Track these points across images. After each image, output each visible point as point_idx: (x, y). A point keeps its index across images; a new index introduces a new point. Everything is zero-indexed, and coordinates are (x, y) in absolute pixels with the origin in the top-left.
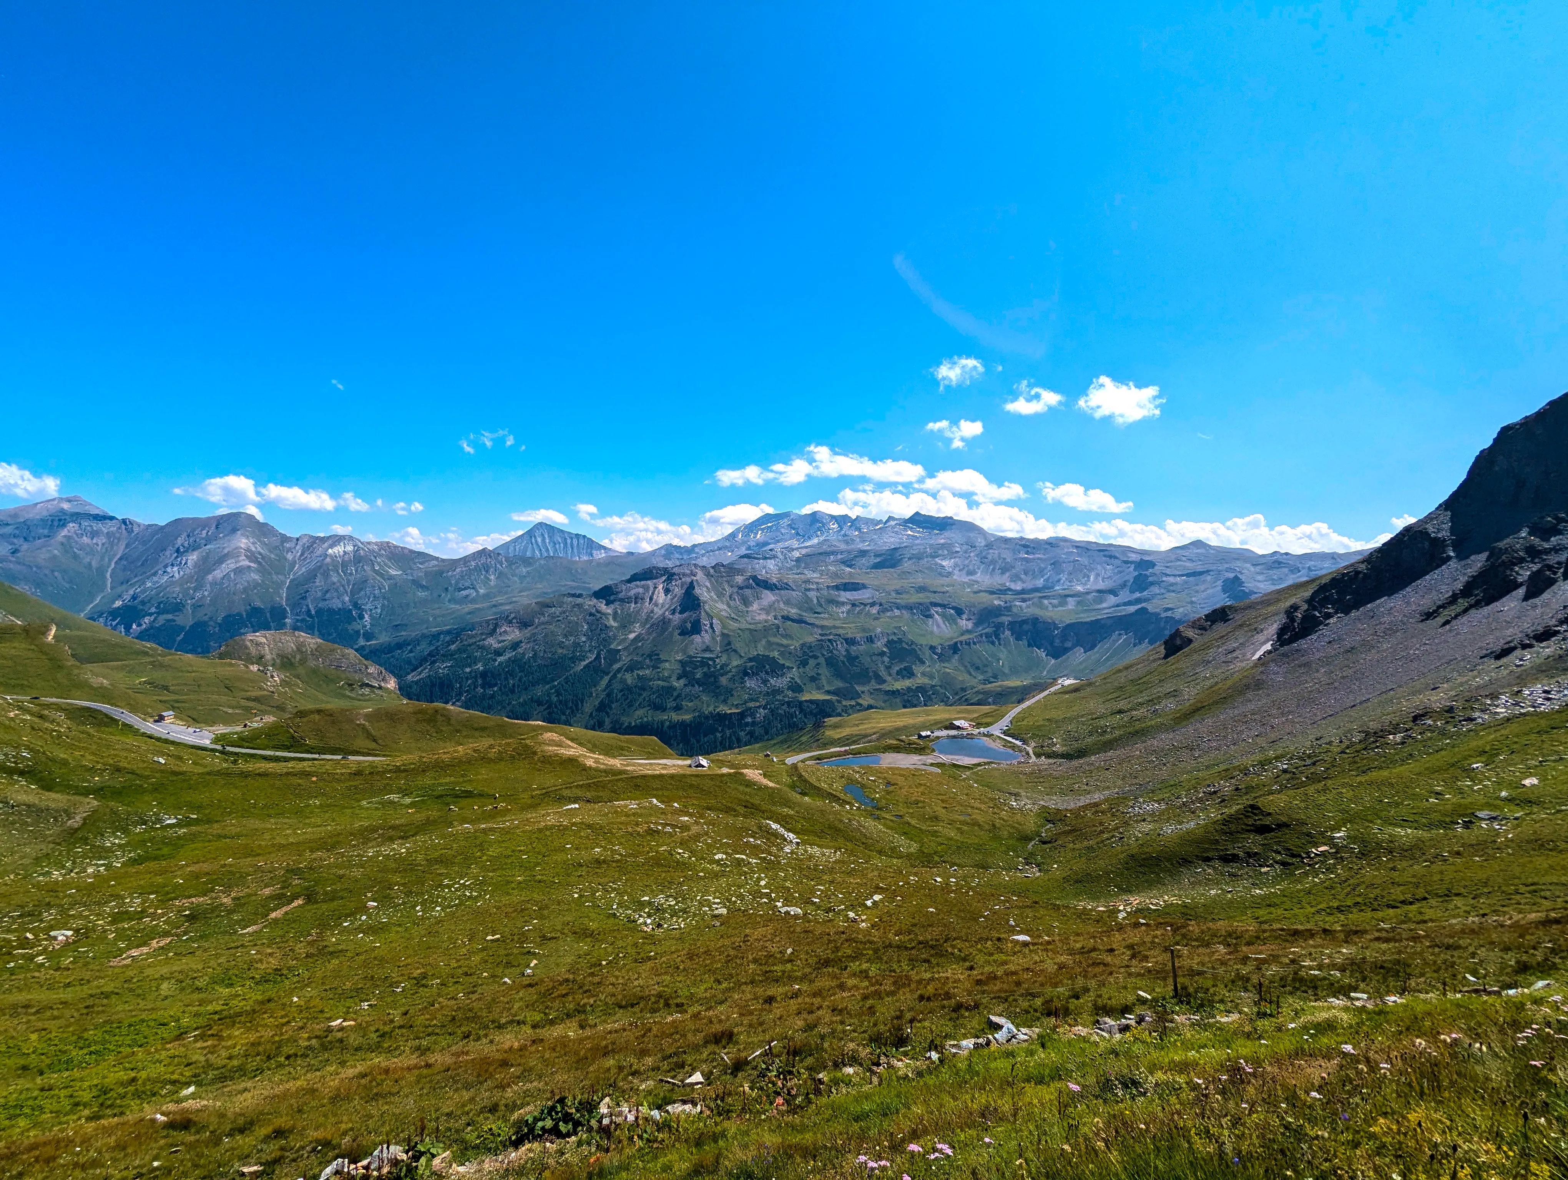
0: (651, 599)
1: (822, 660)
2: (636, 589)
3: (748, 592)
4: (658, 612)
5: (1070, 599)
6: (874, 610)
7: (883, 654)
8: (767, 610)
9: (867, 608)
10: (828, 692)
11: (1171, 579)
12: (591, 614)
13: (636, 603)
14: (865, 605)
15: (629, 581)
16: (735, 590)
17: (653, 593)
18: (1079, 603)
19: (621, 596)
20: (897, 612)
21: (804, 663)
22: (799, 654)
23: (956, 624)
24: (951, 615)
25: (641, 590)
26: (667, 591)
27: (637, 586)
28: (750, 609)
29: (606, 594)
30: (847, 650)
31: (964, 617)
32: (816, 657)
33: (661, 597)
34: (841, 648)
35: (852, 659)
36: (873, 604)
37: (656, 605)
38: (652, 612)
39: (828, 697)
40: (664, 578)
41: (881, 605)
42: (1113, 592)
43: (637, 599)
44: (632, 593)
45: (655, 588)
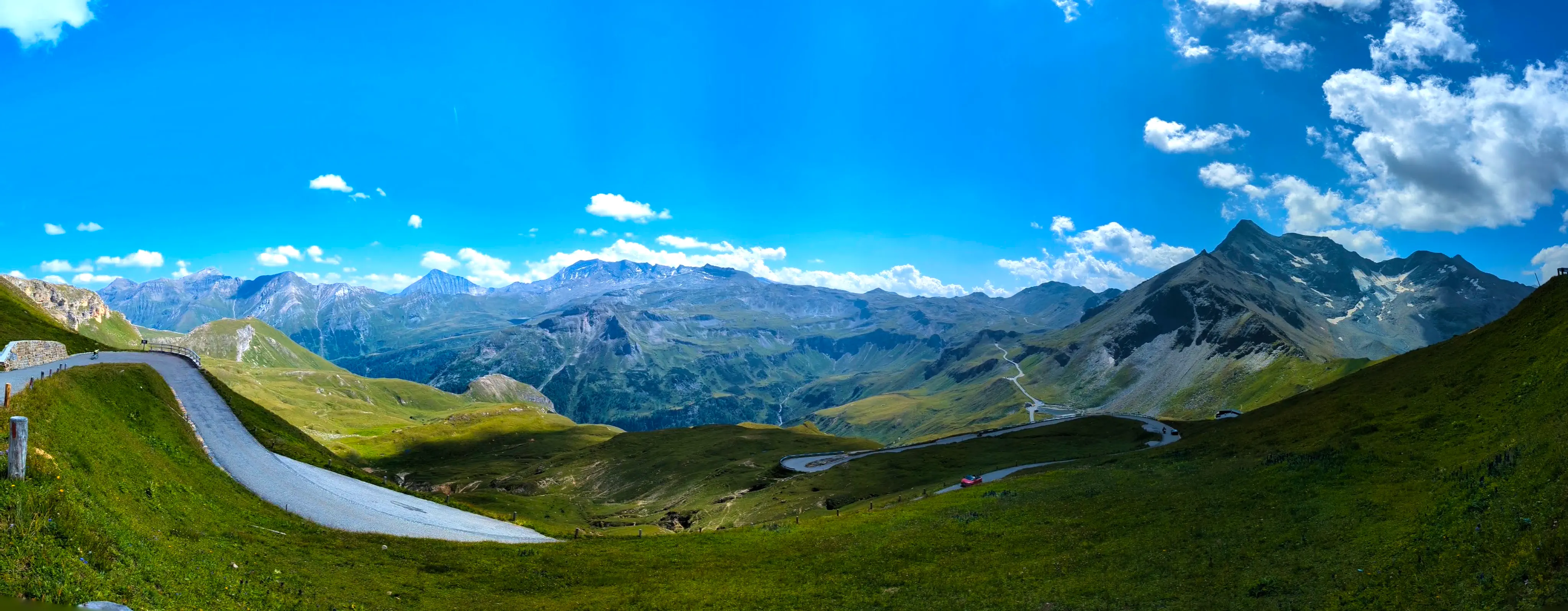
0: (582, 329)
1: (713, 369)
2: (569, 321)
3: (644, 322)
4: (590, 338)
5: (831, 324)
6: (724, 333)
7: (745, 363)
8: (660, 334)
9: (719, 332)
10: (726, 391)
11: (880, 311)
12: (544, 340)
13: (572, 331)
14: (717, 330)
15: (563, 315)
16: (635, 321)
17: (582, 324)
18: (837, 326)
19: (560, 326)
20: (740, 335)
21: (704, 372)
22: (699, 365)
23: (774, 341)
24: (770, 335)
25: (573, 322)
26: (591, 323)
27: (570, 320)
28: (649, 334)
29: (547, 324)
30: (725, 362)
31: (778, 336)
32: (710, 368)
33: (588, 327)
34: (722, 361)
35: (731, 368)
36: (722, 329)
37: (587, 333)
38: (585, 338)
39: (728, 395)
40: (587, 314)
41: (727, 330)
42: (852, 319)
43: (572, 329)
44: (567, 324)
45: (582, 321)
